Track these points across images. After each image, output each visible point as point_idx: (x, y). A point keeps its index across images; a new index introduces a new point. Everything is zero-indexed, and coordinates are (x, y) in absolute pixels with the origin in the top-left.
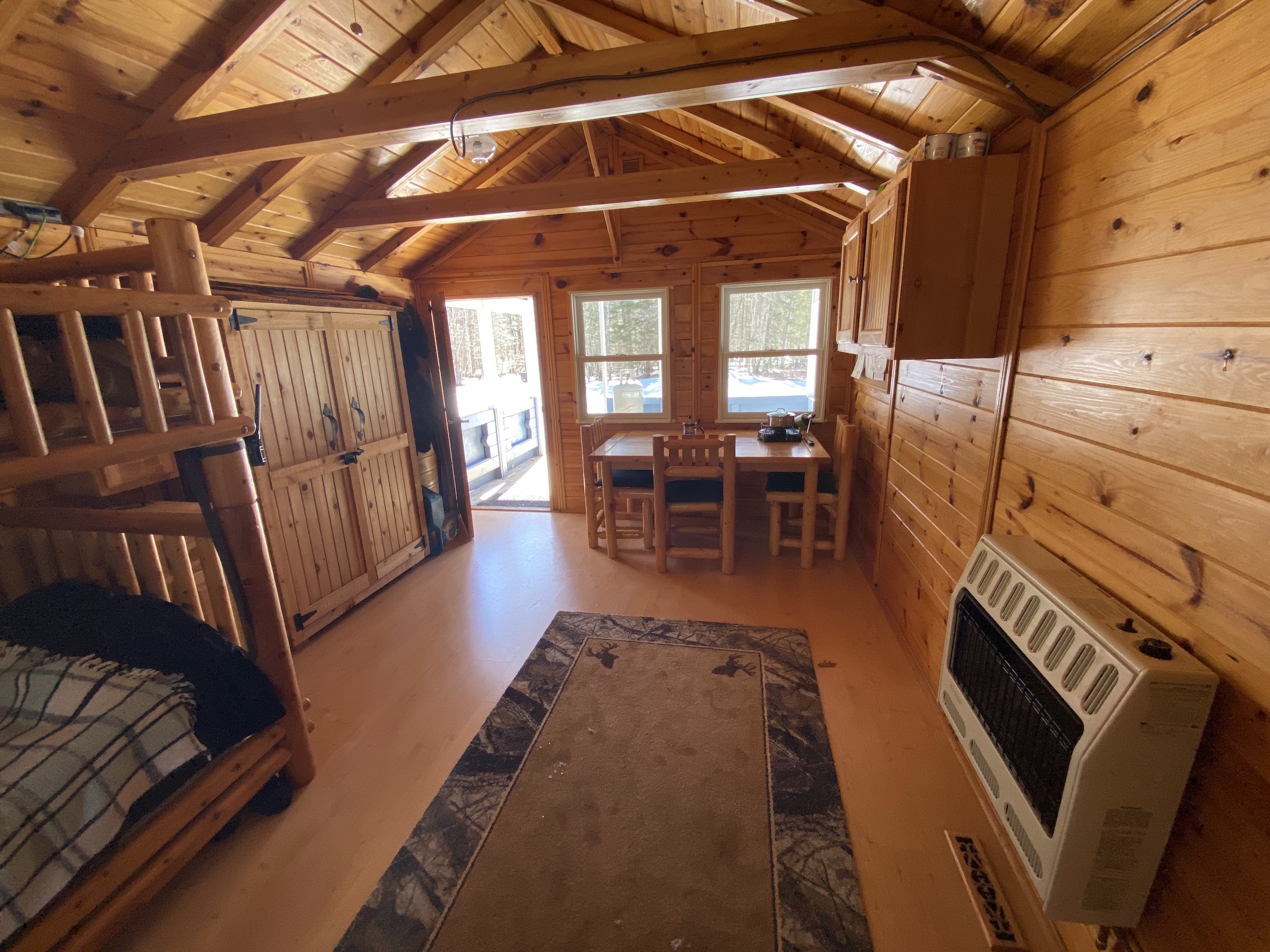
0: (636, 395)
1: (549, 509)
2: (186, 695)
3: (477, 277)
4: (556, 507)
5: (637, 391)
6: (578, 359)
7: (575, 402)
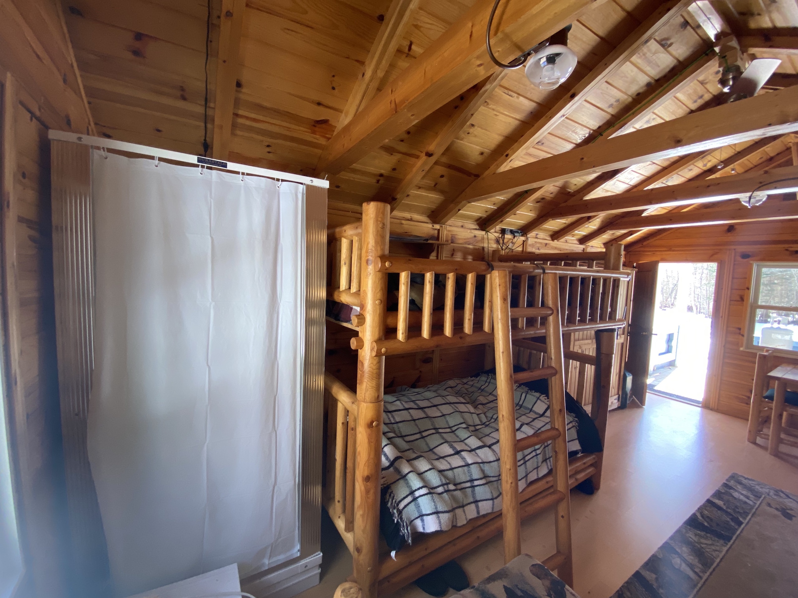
0: (787, 337)
1: (700, 405)
2: (577, 424)
3: (674, 251)
4: (706, 405)
5: (788, 335)
6: (752, 307)
7: (743, 336)
